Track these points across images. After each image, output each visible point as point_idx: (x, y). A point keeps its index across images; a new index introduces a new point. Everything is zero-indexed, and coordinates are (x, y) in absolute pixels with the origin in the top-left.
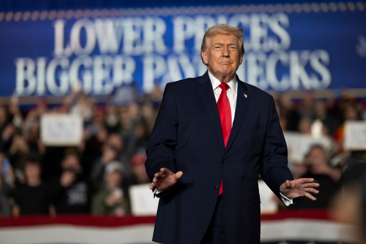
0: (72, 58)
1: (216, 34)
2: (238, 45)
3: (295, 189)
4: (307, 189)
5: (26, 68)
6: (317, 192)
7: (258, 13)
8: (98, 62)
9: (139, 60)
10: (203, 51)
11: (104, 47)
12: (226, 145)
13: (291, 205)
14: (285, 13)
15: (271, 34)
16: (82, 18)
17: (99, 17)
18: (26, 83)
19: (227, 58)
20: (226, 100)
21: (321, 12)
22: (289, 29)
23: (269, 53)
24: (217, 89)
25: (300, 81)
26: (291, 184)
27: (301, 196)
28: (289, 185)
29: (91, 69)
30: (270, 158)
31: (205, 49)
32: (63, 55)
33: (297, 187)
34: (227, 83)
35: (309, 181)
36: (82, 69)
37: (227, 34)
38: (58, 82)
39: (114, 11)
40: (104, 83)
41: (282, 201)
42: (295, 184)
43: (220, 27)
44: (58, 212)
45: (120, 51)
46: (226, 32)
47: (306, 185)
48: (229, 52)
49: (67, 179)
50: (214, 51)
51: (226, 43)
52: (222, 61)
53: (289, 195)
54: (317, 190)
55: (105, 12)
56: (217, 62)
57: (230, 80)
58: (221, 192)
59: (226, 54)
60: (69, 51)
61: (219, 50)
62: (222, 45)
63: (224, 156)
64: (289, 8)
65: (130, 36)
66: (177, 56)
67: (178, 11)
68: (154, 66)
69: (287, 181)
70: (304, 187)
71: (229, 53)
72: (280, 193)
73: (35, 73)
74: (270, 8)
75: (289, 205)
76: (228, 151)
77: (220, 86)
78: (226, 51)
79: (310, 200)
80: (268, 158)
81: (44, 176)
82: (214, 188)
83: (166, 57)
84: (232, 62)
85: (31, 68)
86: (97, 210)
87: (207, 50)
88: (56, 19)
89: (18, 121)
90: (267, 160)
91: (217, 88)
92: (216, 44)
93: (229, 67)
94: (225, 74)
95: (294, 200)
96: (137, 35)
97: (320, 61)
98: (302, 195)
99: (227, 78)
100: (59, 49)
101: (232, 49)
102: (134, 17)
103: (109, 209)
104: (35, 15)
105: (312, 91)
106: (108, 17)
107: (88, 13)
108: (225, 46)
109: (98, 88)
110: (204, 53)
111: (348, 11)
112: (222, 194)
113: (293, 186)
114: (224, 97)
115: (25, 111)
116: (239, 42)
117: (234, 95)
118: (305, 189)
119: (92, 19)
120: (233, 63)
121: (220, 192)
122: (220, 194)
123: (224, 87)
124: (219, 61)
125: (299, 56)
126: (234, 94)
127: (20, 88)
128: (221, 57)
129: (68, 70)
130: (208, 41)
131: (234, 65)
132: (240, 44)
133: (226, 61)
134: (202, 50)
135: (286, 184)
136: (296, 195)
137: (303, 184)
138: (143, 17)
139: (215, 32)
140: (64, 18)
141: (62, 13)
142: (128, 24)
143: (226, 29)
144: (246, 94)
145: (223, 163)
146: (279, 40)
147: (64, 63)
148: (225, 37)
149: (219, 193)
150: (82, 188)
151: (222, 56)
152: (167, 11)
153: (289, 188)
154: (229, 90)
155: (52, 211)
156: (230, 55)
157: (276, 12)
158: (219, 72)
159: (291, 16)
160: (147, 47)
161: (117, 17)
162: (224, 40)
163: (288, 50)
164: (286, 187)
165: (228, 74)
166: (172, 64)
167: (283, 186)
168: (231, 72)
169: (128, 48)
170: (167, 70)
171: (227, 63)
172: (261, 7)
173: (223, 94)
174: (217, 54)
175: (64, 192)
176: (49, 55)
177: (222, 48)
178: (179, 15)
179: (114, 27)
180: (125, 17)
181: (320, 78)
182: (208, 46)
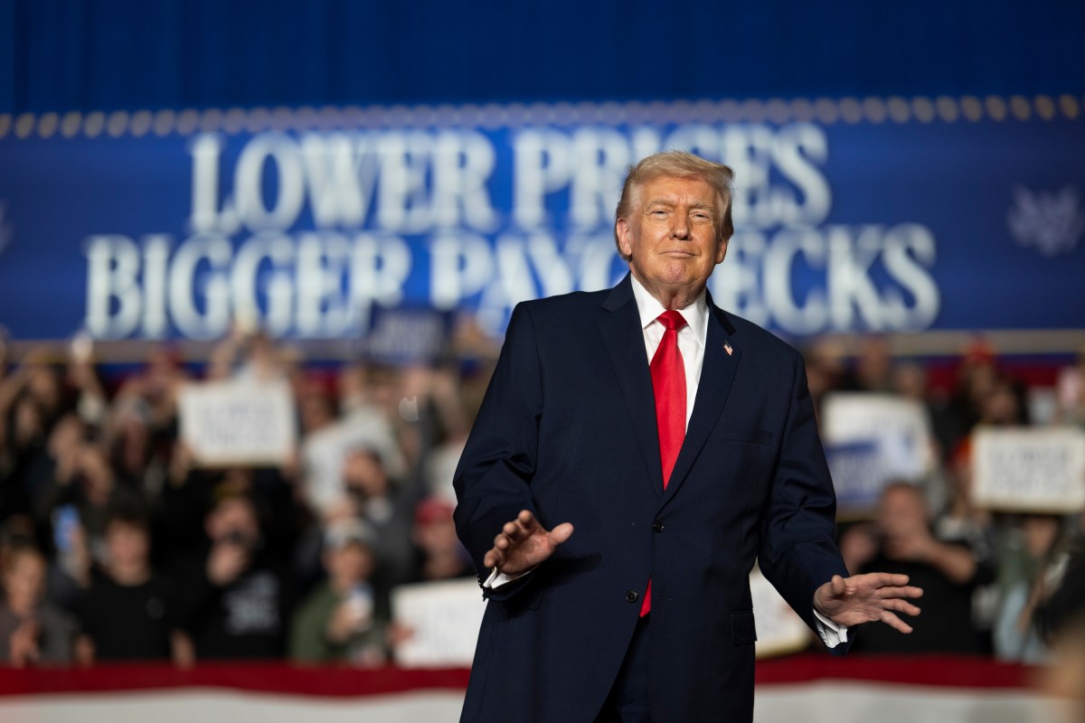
0: (240, 238)
1: (658, 176)
2: (715, 210)
3: (857, 600)
4: (889, 603)
5: (113, 265)
6: (915, 610)
7: (744, 122)
8: (309, 250)
9: (419, 246)
10: (621, 221)
11: (325, 209)
12: (666, 481)
13: (841, 645)
14: (817, 123)
15: (777, 179)
16: (267, 130)
17: (315, 129)
18: (114, 305)
19: (685, 241)
20: (674, 358)
21: (913, 121)
22: (826, 168)
23: (772, 232)
24: (653, 326)
25: (856, 308)
26: (846, 587)
27: (872, 620)
28: (839, 589)
29: (291, 269)
30: (787, 519)
31: (626, 216)
32: (216, 229)
33: (862, 596)
34: (681, 312)
35: (897, 583)
36: (265, 268)
37: (689, 178)
38: (200, 303)
39: (354, 114)
40: (324, 307)
41: (818, 633)
42: (857, 587)
43: (669, 159)
44: (200, 652)
45: (370, 220)
46: (686, 172)
47: (887, 591)
48: (689, 225)
49: (225, 563)
50: (650, 220)
51: (683, 201)
52: (670, 249)
53: (838, 618)
54: (916, 605)
55: (330, 115)
56: (655, 250)
57: (690, 304)
58: (646, 608)
59: (681, 231)
60: (230, 220)
61: (663, 220)
62: (673, 206)
63: (659, 513)
64: (827, 109)
65: (397, 181)
66: (524, 236)
67: (527, 114)
68: (462, 263)
69: (836, 579)
70: (879, 596)
71: (689, 230)
72: (815, 612)
73: (140, 278)
74: (777, 108)
75: (837, 646)
76: (672, 498)
77: (660, 319)
78: (681, 224)
79: (896, 631)
80: (782, 516)
81: (157, 556)
82: (629, 597)
83: (492, 239)
84: (697, 252)
85: (128, 262)
86: (305, 652)
87: (631, 218)
88: (197, 132)
89: (91, 406)
90: (779, 522)
91: (653, 323)
92: (656, 202)
93: (688, 267)
94: (675, 285)
95: (852, 630)
96: (417, 179)
97: (911, 253)
98: (874, 618)
99: (681, 298)
100: (203, 212)
101: (699, 219)
102: (408, 128)
103: (336, 649)
104: (141, 123)
105: (886, 334)
106: (339, 128)
107: (284, 116)
108: (681, 208)
109: (309, 320)
110: (624, 225)
111: (986, 119)
112: (647, 616)
113: (850, 593)
114: (670, 350)
115: (110, 378)
116: (720, 202)
117: (698, 346)
118: (883, 601)
119: (294, 134)
120: (700, 255)
121: (644, 607)
122: (642, 615)
123: (673, 322)
124: (661, 249)
125: (855, 240)
126: (699, 341)
127: (97, 317)
128: (668, 239)
129: (227, 270)
130: (636, 193)
131: (701, 261)
132: (723, 208)
133: (679, 250)
134: (618, 217)
135: (832, 585)
136: (856, 616)
137: (878, 588)
138: (433, 130)
139: (656, 171)
140: (219, 130)
141: (213, 117)
142: (391, 149)
143: (685, 163)
144: (731, 345)
145: (657, 530)
146: (799, 196)
147: (218, 253)
148: (682, 185)
149: (640, 611)
150: (264, 586)
151: (672, 235)
152: (497, 116)
153: (841, 596)
154: (685, 330)
155: (183, 651)
156: (693, 234)
157: (792, 121)
158: (659, 278)
159: (832, 132)
160: (442, 212)
161: (362, 129)
162: (679, 193)
163: (824, 225)
164: (831, 595)
165: (684, 285)
166: (511, 258)
167: (822, 593)
168: (692, 279)
169: (391, 214)
170: (496, 274)
171: (682, 255)
172: (753, 107)
173: (669, 342)
174: (658, 229)
175: (215, 598)
176: (177, 229)
177: (671, 215)
178: (529, 125)
179: (355, 156)
180: (385, 128)
181: (909, 299)
182: (636, 208)
